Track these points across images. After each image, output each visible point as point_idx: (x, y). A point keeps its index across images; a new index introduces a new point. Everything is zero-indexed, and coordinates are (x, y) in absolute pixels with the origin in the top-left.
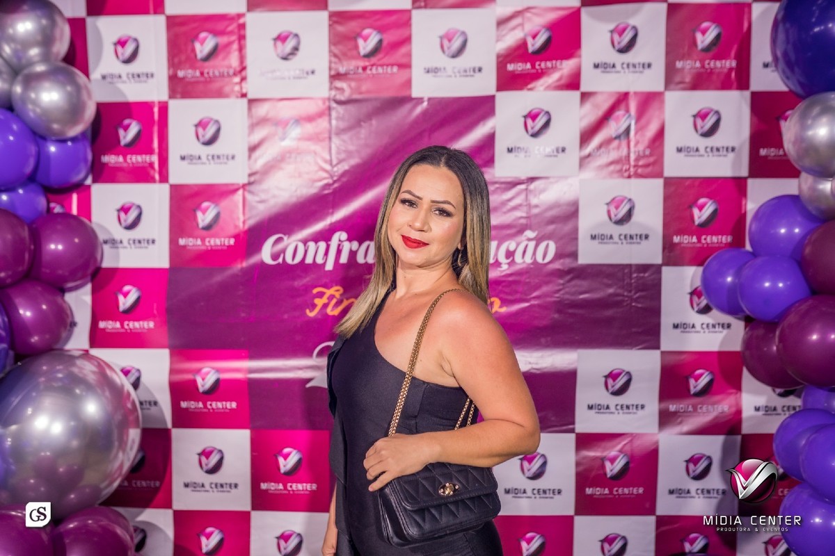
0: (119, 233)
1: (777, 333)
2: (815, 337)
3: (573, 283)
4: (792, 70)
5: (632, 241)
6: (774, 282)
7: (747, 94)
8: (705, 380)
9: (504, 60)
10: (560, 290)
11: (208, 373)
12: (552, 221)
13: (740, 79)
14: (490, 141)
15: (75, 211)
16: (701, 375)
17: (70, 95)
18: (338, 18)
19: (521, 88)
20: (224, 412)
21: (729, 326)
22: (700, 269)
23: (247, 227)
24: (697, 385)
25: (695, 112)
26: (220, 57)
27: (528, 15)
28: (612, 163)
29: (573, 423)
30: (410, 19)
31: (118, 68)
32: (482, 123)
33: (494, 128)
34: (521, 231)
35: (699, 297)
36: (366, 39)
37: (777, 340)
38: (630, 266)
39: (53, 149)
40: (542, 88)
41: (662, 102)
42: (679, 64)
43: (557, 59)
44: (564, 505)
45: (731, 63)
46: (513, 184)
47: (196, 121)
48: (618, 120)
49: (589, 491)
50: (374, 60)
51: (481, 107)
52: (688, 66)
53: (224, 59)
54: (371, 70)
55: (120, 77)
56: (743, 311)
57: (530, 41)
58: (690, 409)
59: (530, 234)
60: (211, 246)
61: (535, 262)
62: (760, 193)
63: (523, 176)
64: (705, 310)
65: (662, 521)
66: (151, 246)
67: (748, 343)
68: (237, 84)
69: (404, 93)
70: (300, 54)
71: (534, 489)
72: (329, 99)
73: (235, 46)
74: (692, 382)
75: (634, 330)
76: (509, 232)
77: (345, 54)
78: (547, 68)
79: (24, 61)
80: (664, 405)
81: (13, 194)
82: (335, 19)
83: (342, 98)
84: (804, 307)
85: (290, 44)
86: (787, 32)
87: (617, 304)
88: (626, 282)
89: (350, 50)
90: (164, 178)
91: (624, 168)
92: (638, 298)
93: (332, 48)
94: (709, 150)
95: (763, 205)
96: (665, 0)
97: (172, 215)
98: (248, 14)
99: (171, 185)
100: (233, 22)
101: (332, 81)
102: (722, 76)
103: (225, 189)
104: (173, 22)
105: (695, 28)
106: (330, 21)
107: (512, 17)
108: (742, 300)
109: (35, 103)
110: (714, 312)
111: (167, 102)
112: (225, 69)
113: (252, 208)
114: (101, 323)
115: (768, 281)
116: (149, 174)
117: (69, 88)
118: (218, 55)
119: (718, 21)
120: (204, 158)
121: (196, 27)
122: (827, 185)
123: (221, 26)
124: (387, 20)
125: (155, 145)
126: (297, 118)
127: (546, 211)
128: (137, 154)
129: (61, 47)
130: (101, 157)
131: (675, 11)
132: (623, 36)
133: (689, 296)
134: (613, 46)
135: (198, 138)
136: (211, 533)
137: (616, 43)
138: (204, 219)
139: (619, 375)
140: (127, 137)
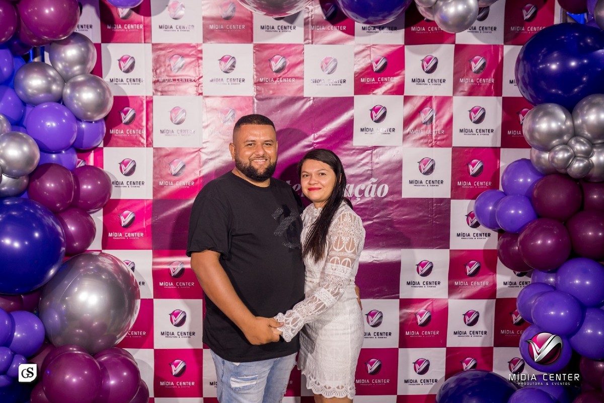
0: (120, 177)
2: (539, 242)
3: (398, 209)
4: (527, 88)
5: (433, 184)
6: (516, 210)
7: (500, 98)
8: (475, 267)
9: (358, 76)
10: (391, 213)
11: (177, 264)
12: (387, 172)
13: (496, 90)
14: (350, 124)
15: (91, 162)
16: (474, 264)
17: (99, 94)
18: (259, 48)
19: (369, 94)
20: (187, 288)
21: (489, 235)
22: (474, 201)
23: (202, 174)
24: (470, 270)
25: (470, 109)
26: (187, 69)
27: (372, 49)
28: (422, 138)
29: (399, 293)
30: (303, 50)
31: (121, 75)
32: (346, 114)
33: (353, 116)
34: (368, 178)
35: (472, 218)
36: (276, 61)
37: (518, 244)
38: (433, 198)
40: (381, 93)
41: (452, 102)
42: (461, 81)
43: (390, 77)
44: (392, 342)
45: (491, 80)
46: (363, 150)
47: (171, 109)
48: (425, 113)
49: (407, 333)
50: (281, 74)
51: (346, 103)
52: (466, 83)
53: (188, 71)
54: (279, 80)
55: (122, 81)
56: (498, 226)
57: (374, 64)
58: (467, 284)
59: (373, 180)
60: (180, 186)
61: (376, 197)
62: (508, 157)
63: (370, 145)
64: (476, 225)
65: (450, 351)
66: (141, 186)
67: (503, 246)
68: (196, 86)
69: (299, 95)
70: (235, 69)
71: (375, 333)
72: (252, 97)
73: (195, 64)
74: (468, 268)
75: (434, 237)
76: (361, 179)
77: (262, 70)
78: (385, 82)
79: (70, 73)
80: (451, 282)
81: (60, 155)
82: (257, 49)
83: (261, 97)
84: (533, 225)
85: (230, 63)
86: (524, 66)
87: (425, 222)
88: (430, 209)
89: (266, 67)
90: (149, 144)
91: (429, 141)
92: (437, 218)
93: (255, 66)
94: (478, 131)
95: (510, 165)
96: (454, 43)
97: (155, 167)
98: (204, 44)
99: (154, 148)
100: (194, 49)
101: (255, 86)
102: (486, 88)
103: (188, 151)
104: (156, 47)
105: (471, 59)
106: (255, 50)
107: (363, 51)
108: (498, 220)
109: (79, 99)
110: (481, 227)
111: (152, 97)
112: (189, 78)
113: (205, 162)
114: (109, 234)
115: (513, 210)
116: (140, 141)
117: (98, 90)
118: (184, 69)
119: (484, 55)
120: (175, 132)
121: (171, 52)
122: (546, 156)
123: (187, 51)
124: (288, 50)
125: (144, 123)
126: (234, 108)
127: (383, 166)
128: (132, 129)
129: (92, 65)
130: (111, 130)
131: (459, 49)
132: (429, 63)
133: (466, 217)
134: (424, 69)
135: (172, 120)
136: (178, 363)
137: (425, 67)
138: (175, 168)
139: (425, 264)
140: (126, 118)
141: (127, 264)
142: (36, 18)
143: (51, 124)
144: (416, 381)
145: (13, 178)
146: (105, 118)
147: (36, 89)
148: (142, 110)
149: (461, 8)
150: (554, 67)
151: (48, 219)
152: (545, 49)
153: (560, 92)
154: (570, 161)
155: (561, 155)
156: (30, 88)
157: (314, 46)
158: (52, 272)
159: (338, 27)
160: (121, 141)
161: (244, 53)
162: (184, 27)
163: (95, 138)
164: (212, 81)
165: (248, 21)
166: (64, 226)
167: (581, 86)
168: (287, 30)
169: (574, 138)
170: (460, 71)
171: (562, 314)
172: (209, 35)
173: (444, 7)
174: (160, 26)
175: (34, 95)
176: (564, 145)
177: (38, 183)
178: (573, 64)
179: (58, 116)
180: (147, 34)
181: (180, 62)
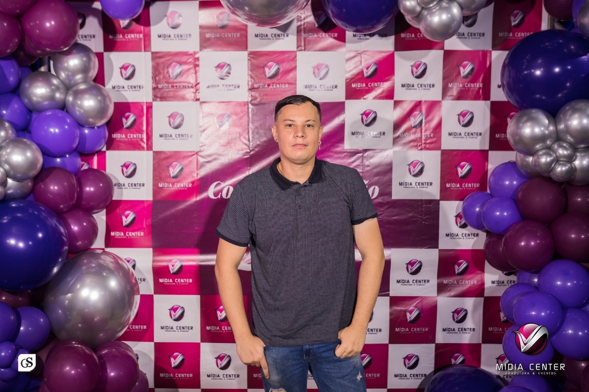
0: (122, 179)
1: (503, 240)
2: (523, 244)
3: (389, 210)
4: (512, 93)
5: (422, 186)
6: (502, 212)
7: (489, 102)
8: (464, 266)
9: (349, 82)
10: (381, 214)
11: (176, 262)
12: (377, 174)
13: (485, 94)
14: (342, 127)
15: (95, 166)
16: (462, 263)
17: (100, 102)
18: (254, 55)
19: (360, 99)
20: (185, 285)
21: (477, 235)
22: (462, 202)
23: (199, 177)
24: (459, 269)
25: (459, 113)
26: (184, 77)
27: (363, 55)
28: (411, 141)
29: (389, 291)
30: (296, 57)
31: (122, 82)
32: (337, 118)
33: (344, 121)
35: (461, 219)
36: (270, 68)
37: (503, 244)
38: (421, 200)
39: (86, 131)
40: (372, 98)
41: (440, 107)
42: (450, 85)
43: (380, 82)
44: (383, 338)
45: (479, 85)
46: (354, 153)
47: (169, 115)
48: (415, 117)
49: (397, 330)
50: (274, 80)
51: (337, 108)
52: (455, 88)
53: (186, 78)
54: (272, 86)
55: (123, 87)
56: (485, 227)
57: (365, 71)
58: (455, 282)
60: (178, 188)
62: (496, 159)
63: (361, 149)
64: (464, 226)
65: (439, 347)
66: (142, 188)
67: (487, 245)
68: (194, 92)
70: (230, 75)
72: (248, 102)
73: (193, 71)
74: (456, 267)
75: (423, 237)
77: (257, 76)
78: (375, 87)
79: (72, 82)
80: (440, 280)
81: (65, 159)
82: (251, 56)
83: (256, 102)
84: (518, 227)
85: (226, 69)
86: (510, 72)
87: (415, 222)
88: (419, 210)
89: (260, 74)
90: (149, 148)
91: (419, 144)
92: (426, 219)
93: (250, 73)
94: (467, 134)
95: (496, 168)
96: (442, 48)
97: (154, 170)
98: (201, 53)
99: (154, 152)
100: (191, 56)
101: (250, 92)
102: (475, 92)
103: (186, 154)
104: (156, 56)
105: (459, 64)
106: (249, 57)
107: (354, 57)
108: (484, 222)
109: (81, 107)
110: (469, 227)
111: (151, 103)
112: (186, 84)
113: (202, 165)
114: (112, 233)
115: (498, 212)
116: (140, 145)
117: (99, 98)
118: (182, 76)
119: (472, 61)
120: (174, 136)
121: (170, 59)
122: (530, 159)
123: (184, 59)
124: (282, 57)
125: (144, 128)
126: (229, 113)
127: (374, 168)
128: (133, 133)
129: (93, 73)
130: (113, 135)
131: (448, 54)
132: (418, 69)
133: (455, 218)
134: (413, 74)
135: (170, 125)
136: (177, 356)
137: (414, 73)
138: (173, 171)
139: (414, 263)
140: (127, 123)
141: (128, 261)
142: (38, 31)
143: (54, 130)
144: (406, 376)
145: (18, 181)
146: (107, 124)
147: (41, 97)
148: (142, 116)
149: (445, 17)
150: (538, 73)
151: (51, 220)
152: (529, 55)
153: (544, 98)
154: (553, 165)
155: (544, 160)
156: (35, 96)
157: (306, 53)
158: (55, 270)
159: (330, 34)
160: (122, 145)
161: (239, 60)
162: (181, 36)
163: (98, 142)
164: (208, 87)
165: (244, 30)
166: (67, 226)
167: (565, 92)
168: (281, 37)
169: (557, 143)
170: (448, 77)
171: (543, 314)
172: (205, 43)
173: (428, 17)
174: (158, 35)
175: (38, 102)
176: (547, 150)
177: (43, 186)
178: (557, 70)
179: (60, 122)
180: (147, 43)
181: (178, 69)
